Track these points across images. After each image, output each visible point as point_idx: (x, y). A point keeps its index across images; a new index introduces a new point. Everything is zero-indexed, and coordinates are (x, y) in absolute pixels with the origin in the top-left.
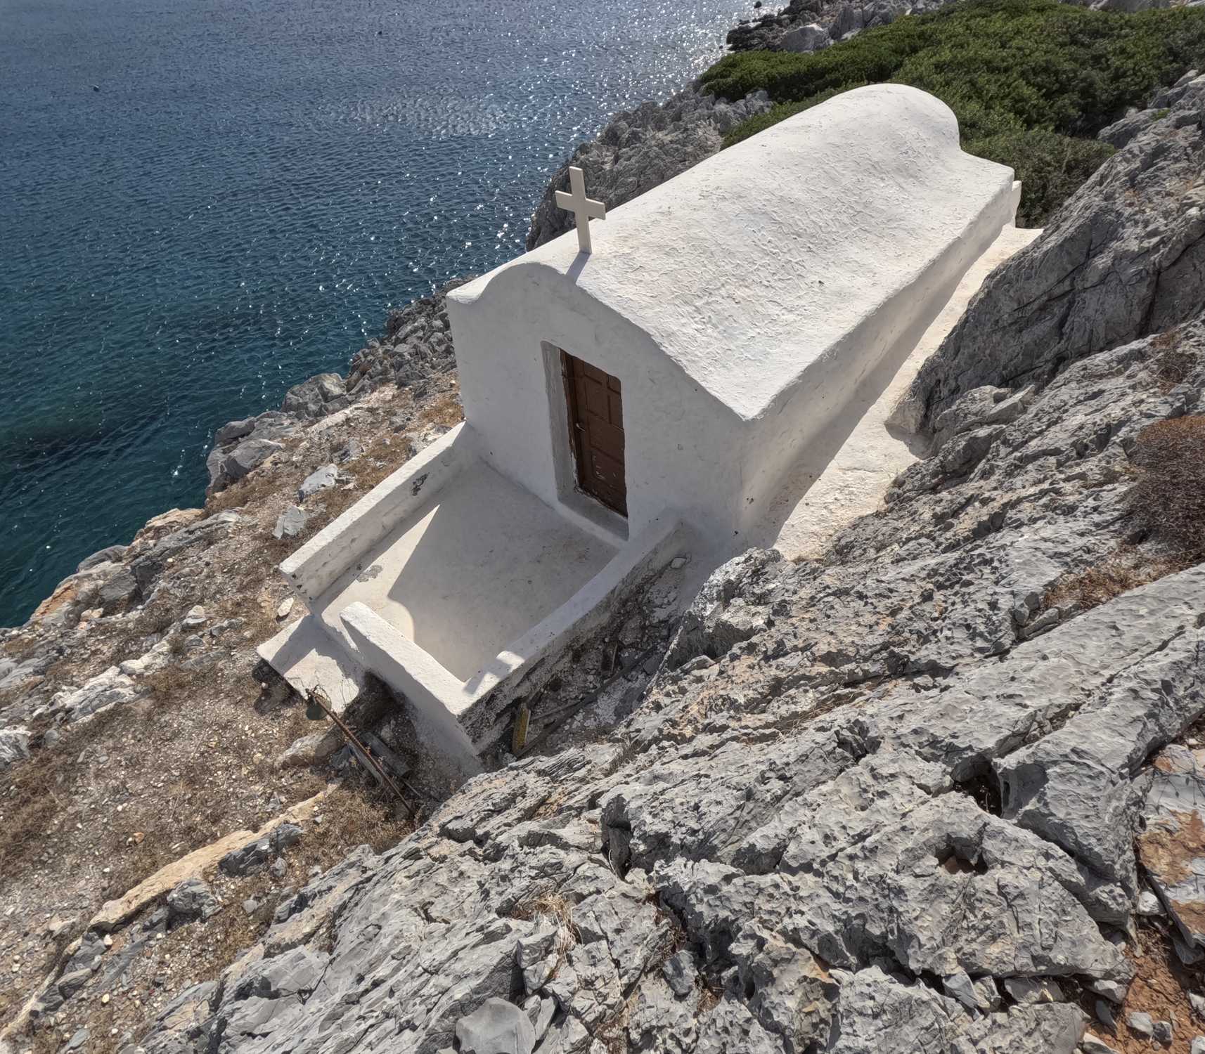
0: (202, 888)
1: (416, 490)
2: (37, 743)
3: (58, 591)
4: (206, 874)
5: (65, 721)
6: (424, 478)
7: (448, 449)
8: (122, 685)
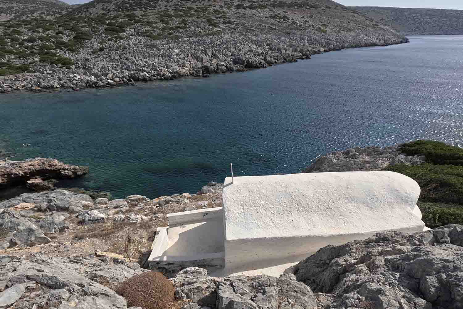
0: (108, 259)
1: (204, 216)
2: (124, 220)
3: (160, 197)
4: (111, 258)
5: (129, 220)
6: (207, 214)
7: (216, 211)
8: (139, 219)
